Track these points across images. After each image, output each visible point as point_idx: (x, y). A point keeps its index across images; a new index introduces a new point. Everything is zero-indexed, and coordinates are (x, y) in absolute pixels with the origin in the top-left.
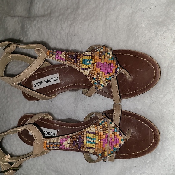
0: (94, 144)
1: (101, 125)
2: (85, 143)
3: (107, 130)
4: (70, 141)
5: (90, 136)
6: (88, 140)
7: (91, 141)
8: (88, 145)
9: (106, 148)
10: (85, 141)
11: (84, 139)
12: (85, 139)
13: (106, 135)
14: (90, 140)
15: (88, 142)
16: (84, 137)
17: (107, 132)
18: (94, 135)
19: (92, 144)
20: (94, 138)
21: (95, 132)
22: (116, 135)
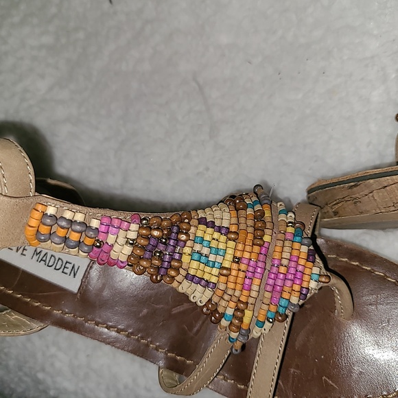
0: (215, 271)
1: (250, 211)
2: (185, 259)
3: (268, 232)
4: (139, 235)
5: (207, 238)
6: (197, 247)
7: (207, 256)
8: (194, 267)
9: (254, 294)
10: (187, 250)
11: (185, 242)
12: (189, 243)
13: (261, 246)
14: (205, 251)
15: (196, 256)
16: (187, 234)
17: (267, 238)
18: (223, 238)
19: (208, 269)
20: (221, 246)
21: (228, 228)
22: (295, 253)
